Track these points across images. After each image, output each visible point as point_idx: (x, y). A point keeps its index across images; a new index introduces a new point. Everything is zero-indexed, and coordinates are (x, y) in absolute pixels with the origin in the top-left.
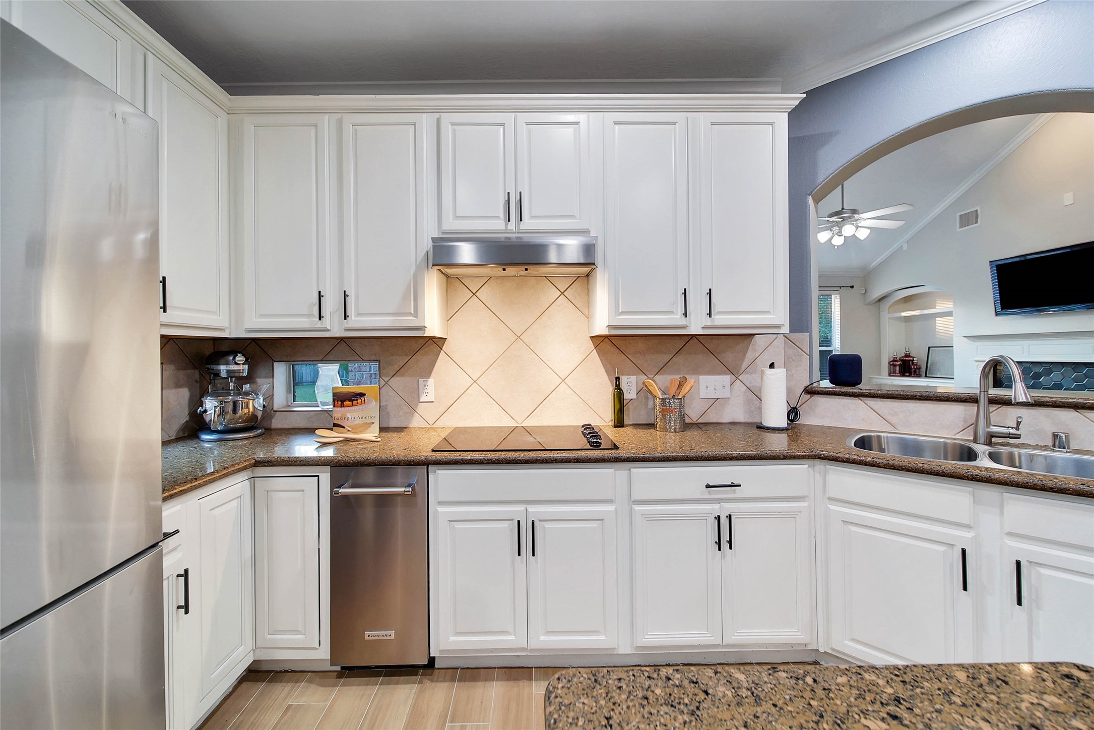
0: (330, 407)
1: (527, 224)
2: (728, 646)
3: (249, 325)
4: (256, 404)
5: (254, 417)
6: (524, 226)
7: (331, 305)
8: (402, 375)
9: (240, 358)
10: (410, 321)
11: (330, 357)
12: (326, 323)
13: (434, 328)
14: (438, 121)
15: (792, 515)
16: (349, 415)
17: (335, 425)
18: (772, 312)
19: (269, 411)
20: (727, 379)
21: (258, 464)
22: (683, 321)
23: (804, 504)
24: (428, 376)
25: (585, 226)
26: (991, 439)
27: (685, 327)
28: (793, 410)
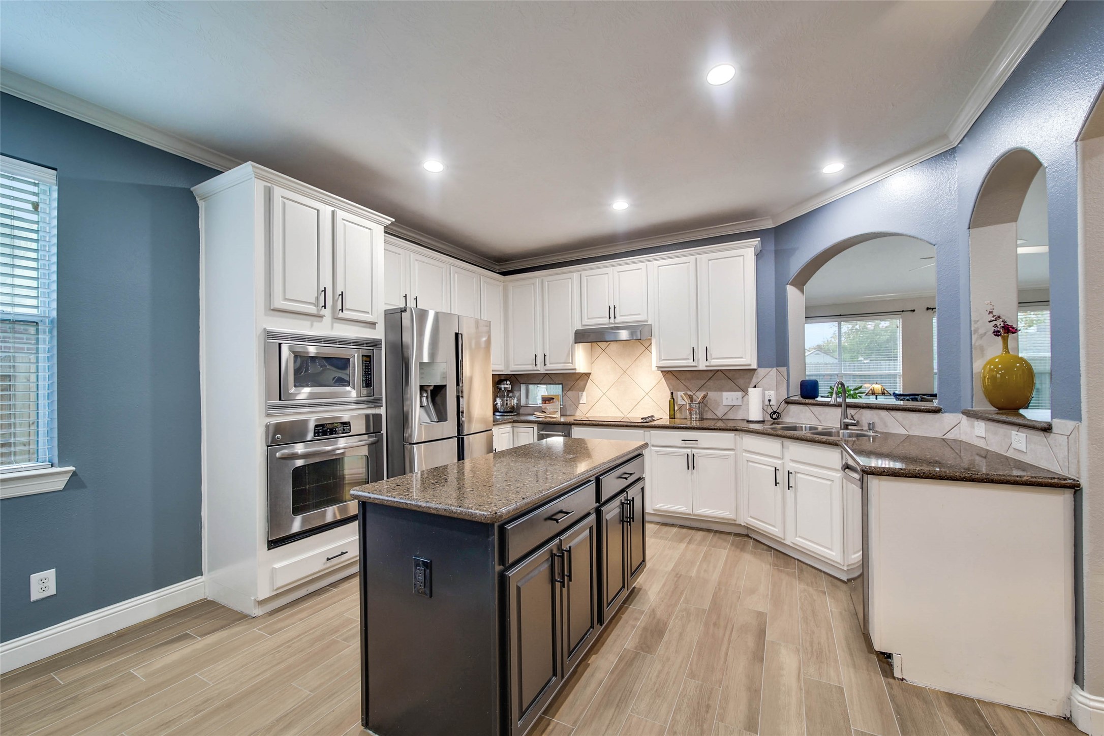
0: (541, 405)
1: (619, 319)
2: (694, 515)
3: (511, 369)
4: (514, 402)
5: (513, 407)
6: (617, 320)
7: (540, 360)
8: (572, 391)
9: (508, 382)
10: (570, 366)
11: (542, 382)
12: (538, 367)
13: (583, 370)
14: (581, 275)
15: (725, 457)
16: (548, 408)
17: (543, 412)
18: (744, 357)
19: (519, 406)
20: (740, 394)
21: (514, 422)
22: (694, 364)
23: (733, 452)
24: (583, 391)
25: (646, 318)
26: (846, 426)
27: (696, 366)
28: (775, 412)
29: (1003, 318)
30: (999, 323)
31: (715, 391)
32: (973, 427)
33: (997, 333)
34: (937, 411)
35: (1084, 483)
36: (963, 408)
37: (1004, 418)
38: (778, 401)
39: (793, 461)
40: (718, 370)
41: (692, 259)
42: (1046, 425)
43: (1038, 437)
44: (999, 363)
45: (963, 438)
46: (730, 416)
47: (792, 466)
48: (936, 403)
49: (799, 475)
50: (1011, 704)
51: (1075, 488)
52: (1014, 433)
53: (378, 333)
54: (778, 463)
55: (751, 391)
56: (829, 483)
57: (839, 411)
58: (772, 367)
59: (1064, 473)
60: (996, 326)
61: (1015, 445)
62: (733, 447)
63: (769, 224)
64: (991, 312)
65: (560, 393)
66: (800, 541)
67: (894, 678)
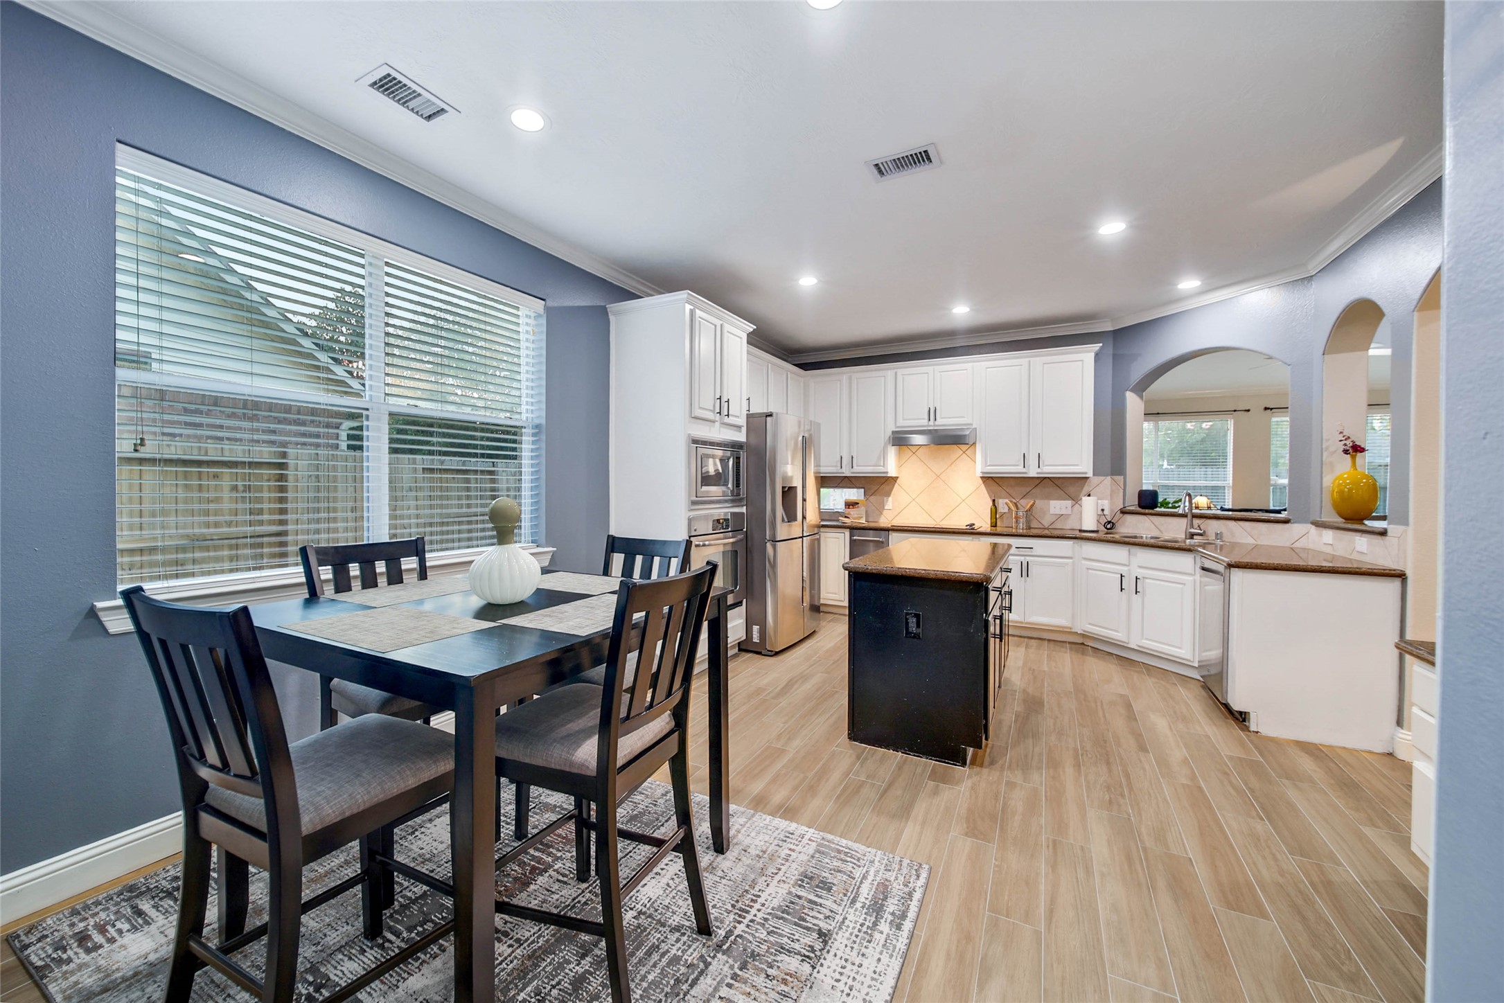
0: (844, 510)
1: (939, 421)
2: (1027, 623)
6: (936, 423)
7: (845, 461)
8: (876, 495)
10: (881, 469)
11: (840, 485)
12: (844, 470)
13: (892, 472)
14: (896, 373)
15: (1062, 565)
16: (852, 512)
17: (847, 517)
18: (1080, 464)
20: (1069, 503)
22: (1024, 470)
23: (1071, 561)
24: (889, 496)
25: (969, 422)
26: (1192, 536)
27: (1025, 473)
28: (1109, 522)
29: (1353, 438)
30: (1349, 443)
31: (1042, 499)
32: (1321, 536)
33: (1346, 452)
34: (1286, 521)
35: (1409, 573)
36: (1311, 519)
37: (1350, 526)
38: (1112, 510)
39: (1140, 567)
40: (1045, 478)
41: (1024, 361)
42: (1382, 530)
43: (1377, 540)
44: (1346, 479)
45: (1311, 546)
46: (1058, 525)
47: (1140, 573)
48: (1283, 515)
49: (1147, 581)
50: (1346, 746)
51: (1401, 576)
52: (1357, 538)
53: (741, 437)
54: (1123, 570)
55: (1085, 499)
56: (1181, 586)
57: (1184, 521)
58: (1107, 476)
59: (1394, 567)
60: (1345, 445)
61: (1359, 548)
62: (1070, 555)
63: (1109, 327)
64: (1341, 433)
65: (862, 497)
66: (1147, 644)
67: (1250, 731)
